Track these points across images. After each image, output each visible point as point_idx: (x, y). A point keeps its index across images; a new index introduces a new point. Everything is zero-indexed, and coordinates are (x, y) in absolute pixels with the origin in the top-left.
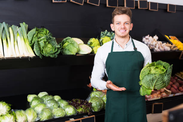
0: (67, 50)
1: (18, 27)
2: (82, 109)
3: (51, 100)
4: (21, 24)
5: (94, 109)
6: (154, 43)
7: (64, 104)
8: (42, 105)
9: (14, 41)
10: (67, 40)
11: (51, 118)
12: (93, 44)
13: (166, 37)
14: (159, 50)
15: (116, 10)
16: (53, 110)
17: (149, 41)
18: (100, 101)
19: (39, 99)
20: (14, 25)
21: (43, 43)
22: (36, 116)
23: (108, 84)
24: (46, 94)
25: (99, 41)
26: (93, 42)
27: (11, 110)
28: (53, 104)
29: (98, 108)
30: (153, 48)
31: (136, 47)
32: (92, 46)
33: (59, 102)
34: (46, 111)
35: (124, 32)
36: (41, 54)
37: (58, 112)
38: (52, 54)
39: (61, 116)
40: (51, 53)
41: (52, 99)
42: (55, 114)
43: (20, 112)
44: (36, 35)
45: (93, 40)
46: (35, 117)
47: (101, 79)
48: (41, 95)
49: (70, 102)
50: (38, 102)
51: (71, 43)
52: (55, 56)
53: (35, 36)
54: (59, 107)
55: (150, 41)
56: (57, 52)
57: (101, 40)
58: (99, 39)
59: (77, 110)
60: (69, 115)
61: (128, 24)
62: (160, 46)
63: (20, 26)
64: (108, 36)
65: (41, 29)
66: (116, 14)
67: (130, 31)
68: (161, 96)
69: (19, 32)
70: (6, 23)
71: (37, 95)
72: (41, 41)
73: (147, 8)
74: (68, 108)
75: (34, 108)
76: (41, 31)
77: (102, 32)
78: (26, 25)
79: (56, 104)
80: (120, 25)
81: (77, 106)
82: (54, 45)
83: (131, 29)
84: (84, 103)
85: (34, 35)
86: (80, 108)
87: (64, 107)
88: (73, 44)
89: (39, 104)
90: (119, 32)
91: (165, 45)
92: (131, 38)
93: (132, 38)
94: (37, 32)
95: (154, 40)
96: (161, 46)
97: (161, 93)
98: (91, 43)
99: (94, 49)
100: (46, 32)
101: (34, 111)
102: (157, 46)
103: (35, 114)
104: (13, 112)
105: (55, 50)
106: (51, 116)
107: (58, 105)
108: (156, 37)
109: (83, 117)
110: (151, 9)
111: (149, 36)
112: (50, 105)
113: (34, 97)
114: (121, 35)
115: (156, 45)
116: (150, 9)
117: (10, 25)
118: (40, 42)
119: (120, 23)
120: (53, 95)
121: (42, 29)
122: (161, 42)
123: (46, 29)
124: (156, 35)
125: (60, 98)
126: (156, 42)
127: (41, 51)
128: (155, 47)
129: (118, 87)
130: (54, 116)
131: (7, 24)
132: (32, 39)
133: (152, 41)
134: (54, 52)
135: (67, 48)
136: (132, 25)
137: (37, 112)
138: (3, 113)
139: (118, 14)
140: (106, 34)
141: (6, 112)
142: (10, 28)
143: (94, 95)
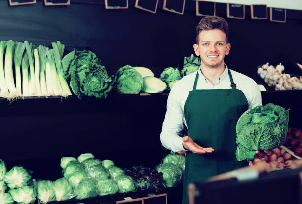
0: (123, 86)
1: (48, 49)
2: (146, 182)
3: (96, 166)
4: (53, 44)
5: (166, 184)
6: (276, 77)
7: (117, 173)
8: (81, 174)
9: (40, 71)
10: (125, 71)
11: (94, 195)
12: (170, 77)
13: (299, 67)
14: (283, 89)
15: (203, 23)
16: (99, 183)
17: (268, 72)
18: (177, 171)
19: (78, 165)
20: (42, 46)
21: (85, 74)
22: (69, 191)
23: (185, 141)
24: (91, 157)
25: (180, 72)
26: (169, 74)
27: (31, 179)
28: (99, 173)
29: (172, 182)
30: (274, 85)
31: (235, 83)
32: (168, 80)
33: (109, 171)
34: (86, 184)
35: (215, 58)
36: (80, 93)
37: (106, 186)
38: (98, 93)
39: (110, 193)
40: (96, 90)
41: (98, 164)
42: (101, 189)
43: (45, 184)
44: (75, 62)
45: (170, 71)
46: (67, 192)
47: (178, 135)
48: (83, 158)
49: (128, 171)
50: (75, 169)
51: (130, 76)
52: (104, 96)
53: (73, 63)
54: (109, 178)
55: (270, 74)
56: (107, 88)
57: (183, 71)
58: (180, 68)
59: (138, 185)
60: (124, 191)
61: (222, 45)
62: (285, 81)
63: (51, 47)
64: (196, 64)
65: (83, 53)
66: (203, 29)
67: (225, 56)
68: (285, 166)
69: (49, 56)
70: (29, 43)
71: (77, 158)
72: (80, 71)
73: (267, 18)
74: (122, 181)
75: (68, 178)
76: (83, 55)
77: (185, 58)
78: (61, 45)
79: (104, 173)
80: (208, 46)
81: (137, 177)
82: (102, 78)
83: (227, 54)
84: (149, 173)
85: (71, 62)
86: (143, 180)
87: (117, 178)
88: (133, 76)
89: (76, 172)
90: (207, 58)
91: (294, 80)
92: (227, 67)
93: (229, 68)
94: (77, 57)
95: (278, 71)
96: (287, 81)
97: (285, 160)
98: (166, 76)
99: (170, 85)
100: (92, 57)
101: (68, 182)
102: (281, 82)
103: (69, 188)
104: (35, 183)
105: (104, 86)
106: (95, 192)
107: (108, 175)
108: (281, 67)
109: (147, 196)
110: (273, 19)
111: (269, 65)
112: (94, 174)
113: (71, 162)
114: (211, 64)
115: (279, 79)
116: (271, 19)
117: (35, 45)
118: (79, 73)
119: (209, 44)
120: (102, 159)
121: (85, 53)
122: (288, 75)
123: (91, 53)
124: (280, 64)
125: (113, 164)
126: (279, 74)
127: (80, 87)
128: (278, 83)
129: (202, 147)
130: (99, 192)
131: (31, 44)
132: (68, 68)
133: (272, 73)
134: (102, 88)
135: (123, 83)
136: (229, 46)
137: (73, 185)
138: (17, 184)
139: (206, 29)
140: (193, 61)
141: (22, 183)
142: (36, 51)
143: (168, 160)
